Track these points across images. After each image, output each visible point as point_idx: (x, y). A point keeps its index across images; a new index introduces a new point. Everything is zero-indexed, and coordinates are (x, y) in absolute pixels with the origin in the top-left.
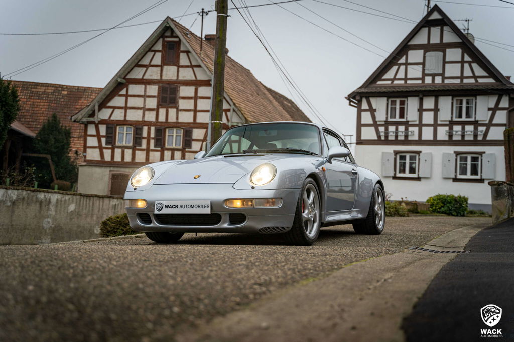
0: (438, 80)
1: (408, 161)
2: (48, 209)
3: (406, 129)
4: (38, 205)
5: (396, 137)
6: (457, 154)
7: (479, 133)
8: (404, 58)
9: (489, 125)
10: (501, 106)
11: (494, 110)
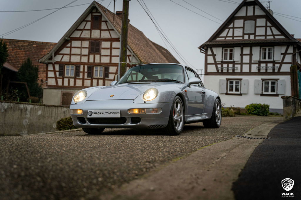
0: (252, 37)
1: (234, 84)
2: (26, 114)
3: (234, 66)
4: (20, 111)
5: (228, 70)
6: (263, 80)
7: (276, 68)
8: (232, 24)
9: (282, 63)
10: (289, 52)
11: (284, 54)
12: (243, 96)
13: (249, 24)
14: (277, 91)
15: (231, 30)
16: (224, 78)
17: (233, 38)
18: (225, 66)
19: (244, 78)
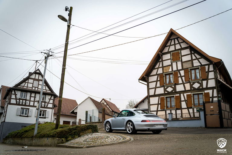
0: (36, 89)
1: (25, 111)
3: (26, 101)
5: (22, 103)
7: (46, 105)
8: (27, 81)
9: (48, 103)
10: (52, 98)
11: (50, 99)
12: (29, 117)
13: (36, 83)
14: (45, 115)
16: (20, 107)
17: (27, 88)
18: (21, 101)
19: (30, 108)
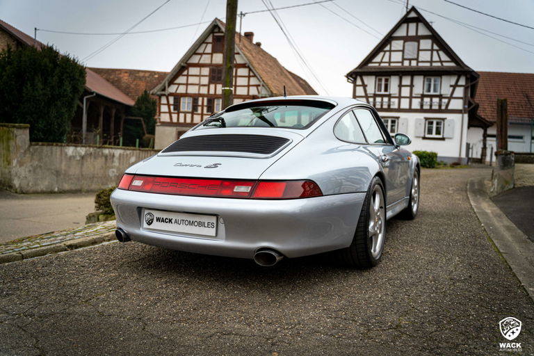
0: (414, 63)
2: (113, 162)
3: (389, 100)
4: (103, 159)
5: (382, 105)
6: (426, 119)
7: (443, 104)
8: (389, 46)
9: (450, 98)
10: (460, 83)
11: (454, 87)
13: (411, 47)
14: (443, 133)
15: (388, 54)
17: (389, 65)
18: (378, 99)
19: (402, 115)
